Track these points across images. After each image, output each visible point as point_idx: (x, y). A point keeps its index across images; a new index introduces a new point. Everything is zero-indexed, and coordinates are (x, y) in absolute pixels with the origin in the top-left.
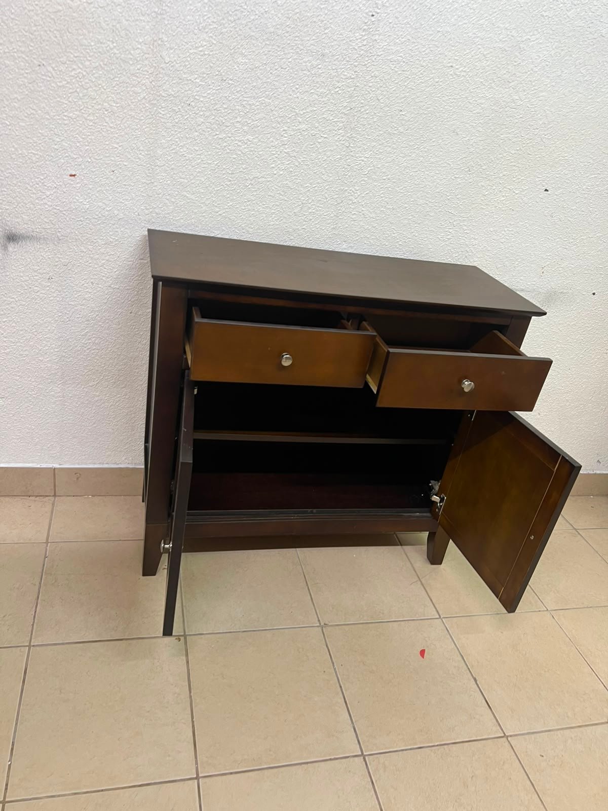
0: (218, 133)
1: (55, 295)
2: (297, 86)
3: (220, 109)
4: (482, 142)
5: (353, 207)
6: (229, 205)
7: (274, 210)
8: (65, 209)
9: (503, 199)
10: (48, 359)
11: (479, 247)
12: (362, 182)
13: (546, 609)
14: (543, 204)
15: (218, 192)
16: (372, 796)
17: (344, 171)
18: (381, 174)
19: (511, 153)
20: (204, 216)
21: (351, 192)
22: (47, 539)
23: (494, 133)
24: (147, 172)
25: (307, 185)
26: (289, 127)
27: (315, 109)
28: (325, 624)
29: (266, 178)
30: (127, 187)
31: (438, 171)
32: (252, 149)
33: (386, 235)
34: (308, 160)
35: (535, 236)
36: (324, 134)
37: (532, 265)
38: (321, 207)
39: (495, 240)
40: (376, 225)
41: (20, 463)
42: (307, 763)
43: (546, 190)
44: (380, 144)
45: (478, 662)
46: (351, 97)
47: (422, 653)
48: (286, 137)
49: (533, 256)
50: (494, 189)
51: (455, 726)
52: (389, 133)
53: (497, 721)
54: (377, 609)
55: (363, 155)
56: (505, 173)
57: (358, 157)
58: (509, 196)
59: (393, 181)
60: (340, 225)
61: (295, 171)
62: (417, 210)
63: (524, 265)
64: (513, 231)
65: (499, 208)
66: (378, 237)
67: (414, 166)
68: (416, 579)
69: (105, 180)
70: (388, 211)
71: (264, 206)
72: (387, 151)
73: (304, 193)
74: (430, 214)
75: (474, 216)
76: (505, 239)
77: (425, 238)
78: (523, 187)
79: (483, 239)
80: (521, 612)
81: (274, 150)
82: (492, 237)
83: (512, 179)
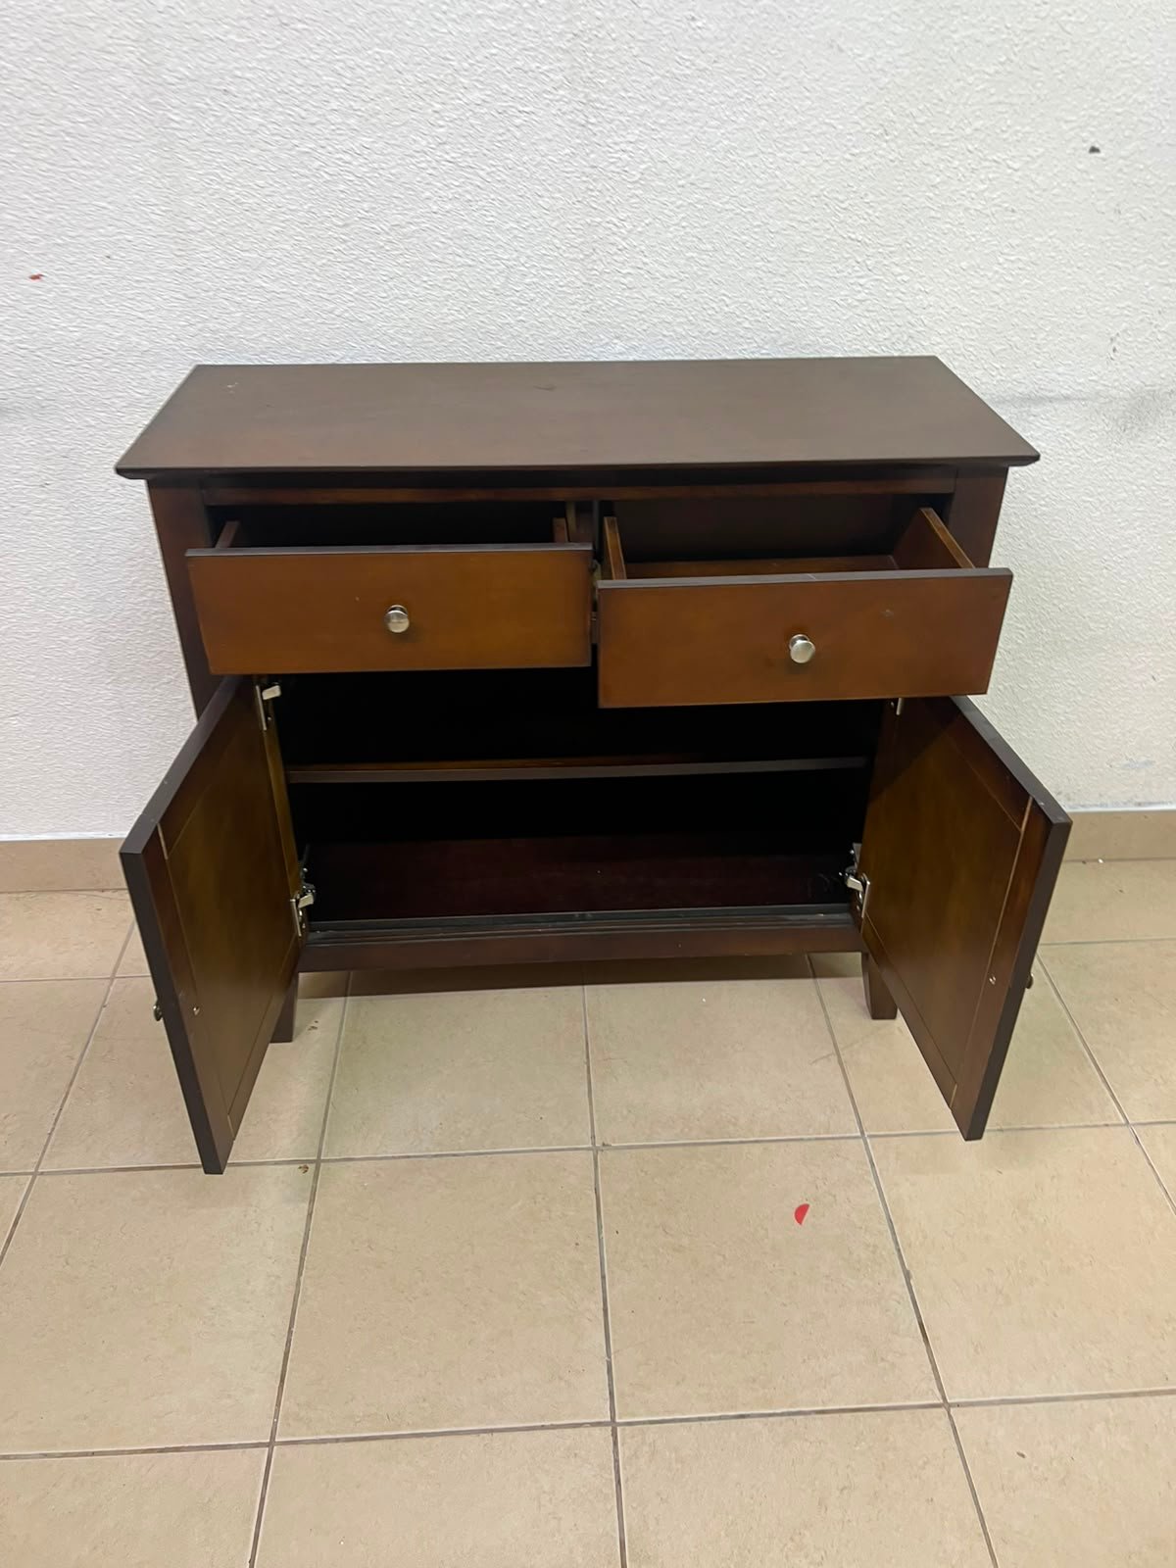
1: (60, 516)
3: (291, 88)
4: (907, 58)
5: (621, 259)
6: (351, 293)
7: (450, 290)
8: (40, 345)
9: (985, 187)
10: (77, 639)
11: (940, 311)
12: (633, 201)
13: (1123, 1121)
14: (1089, 184)
15: (325, 268)
16: (610, 1512)
17: (585, 182)
18: (672, 175)
19: (987, 74)
20: (306, 324)
21: (610, 225)
22: (115, 971)
23: (934, 32)
24: (174, 247)
25: (511, 224)
26: (444, 103)
27: (494, 51)
28: (604, 1145)
29: (417, 224)
30: (144, 284)
31: (808, 145)
32: (376, 165)
33: (710, 313)
34: (501, 169)
35: (1079, 264)
36: (524, 105)
37: (1083, 336)
38: (549, 270)
39: (977, 289)
40: (683, 291)
41: (74, 831)
42: (492, 1431)
43: (1094, 150)
45: (925, 1237)
47: (801, 1213)
48: (441, 127)
49: (1080, 314)
50: (955, 168)
51: (833, 1375)
52: (675, 77)
53: (935, 1368)
54: (724, 1114)
55: (622, 139)
56: (978, 124)
57: (612, 145)
58: (998, 178)
59: (702, 186)
60: (600, 302)
61: (476, 198)
62: (771, 245)
63: (1061, 338)
64: (1021, 261)
65: (976, 210)
66: (691, 318)
67: (746, 145)
68: (829, 1049)
69: (98, 277)
70: (704, 257)
71: (425, 285)
72: (676, 120)
73: (506, 244)
74: (806, 250)
75: (916, 239)
76: (1002, 283)
77: (804, 306)
78: (1030, 151)
79: (947, 290)
80: (1060, 1127)
81: (422, 159)
82: (970, 283)
83: (1001, 136)
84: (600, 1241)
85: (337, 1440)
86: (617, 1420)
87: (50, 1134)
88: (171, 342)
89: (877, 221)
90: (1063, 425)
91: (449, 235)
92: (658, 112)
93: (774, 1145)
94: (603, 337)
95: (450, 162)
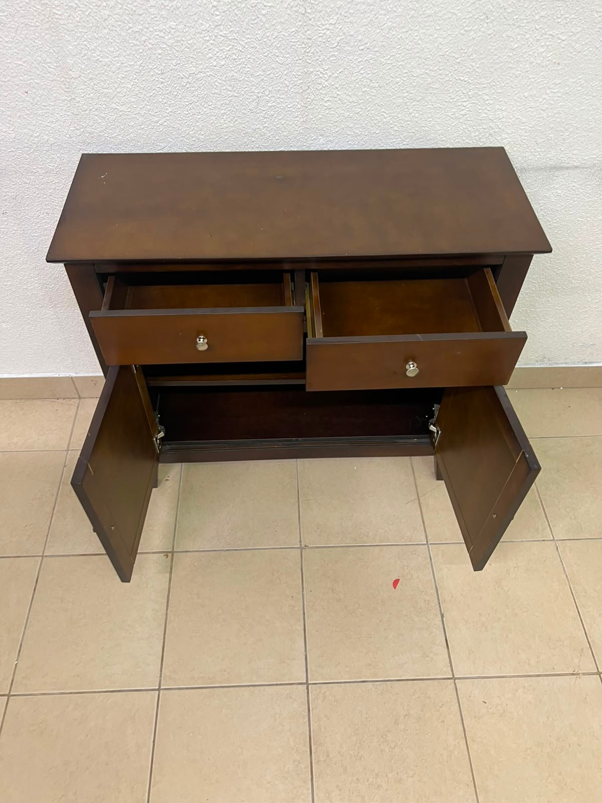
0: (131, 25)
5: (324, 92)
6: (168, 112)
7: (224, 110)
9: (544, 50)
11: (509, 120)
12: (332, 59)
13: (552, 538)
15: (152, 98)
17: (304, 48)
18: (356, 43)
21: (319, 73)
22: (69, 445)
24: (63, 86)
25: (260, 73)
28: (305, 546)
29: (205, 73)
30: (48, 108)
31: (439, 25)
32: (179, 39)
33: (375, 122)
34: (254, 40)
35: (594, 94)
37: (591, 134)
38: (282, 98)
39: (532, 108)
40: (360, 110)
45: (452, 597)
47: (396, 583)
49: (592, 122)
50: (527, 39)
51: (405, 663)
53: (450, 660)
54: (362, 531)
55: (326, 22)
56: (543, 13)
57: (321, 26)
58: (552, 45)
59: (374, 50)
60: (311, 117)
61: (239, 57)
62: (413, 84)
63: (578, 135)
64: (560, 92)
65: (537, 63)
66: (364, 125)
67: (402, 25)
68: (414, 496)
69: (21, 103)
70: (373, 91)
71: (210, 107)
72: (360, 10)
73: (257, 84)
74: (434, 87)
75: (499, 80)
76: (547, 104)
77: (430, 118)
78: (573, 30)
79: (515, 109)
80: (522, 541)
81: (206, 35)
82: (528, 105)
83: (556, 20)
84: (303, 595)
85: (187, 688)
86: (309, 682)
87: (47, 535)
88: (66, 139)
89: (477, 70)
90: (572, 181)
91: (224, 79)
93: (384, 547)
94: (312, 135)
95: (223, 36)
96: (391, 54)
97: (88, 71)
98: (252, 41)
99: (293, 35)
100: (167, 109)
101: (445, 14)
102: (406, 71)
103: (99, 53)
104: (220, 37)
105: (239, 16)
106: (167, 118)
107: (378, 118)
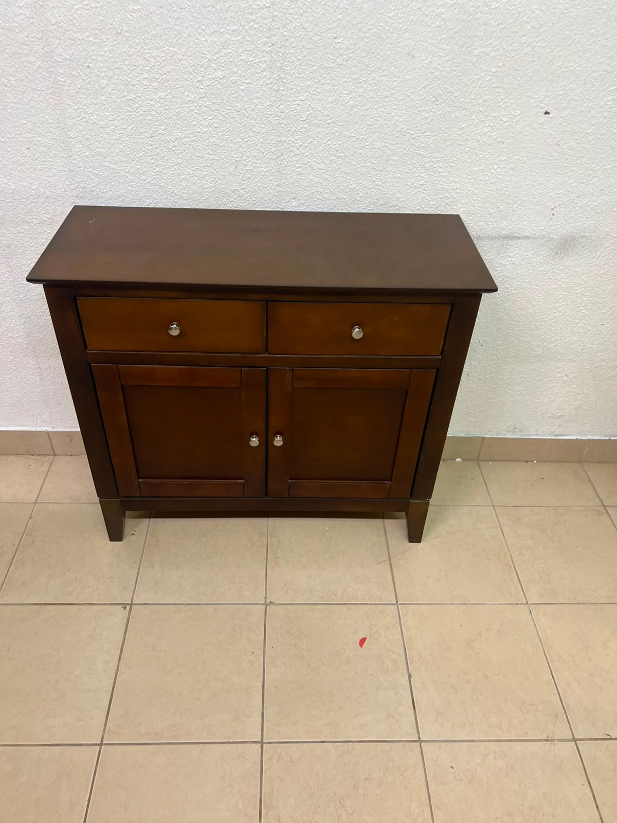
0: (126, 94)
1: (7, 276)
2: (204, 27)
3: (123, 66)
4: (449, 62)
5: (296, 159)
6: (155, 171)
7: (206, 172)
9: (489, 130)
10: (17, 335)
11: (462, 191)
12: (303, 130)
13: (525, 602)
14: (544, 130)
15: (141, 158)
16: (257, 784)
17: (278, 120)
18: (323, 118)
19: (492, 72)
20: (132, 186)
22: (37, 499)
23: (464, 49)
24: (62, 145)
25: (238, 140)
26: (203, 77)
27: (229, 51)
28: (270, 602)
29: (190, 138)
30: (46, 163)
31: (395, 105)
32: (167, 107)
33: (342, 188)
34: (234, 111)
35: (537, 171)
36: (246, 80)
37: (537, 207)
38: (258, 163)
39: (482, 181)
40: (329, 177)
41: (17, 426)
43: (547, 113)
44: (316, 83)
45: (420, 657)
46: (270, 30)
47: (362, 641)
48: (202, 89)
49: (537, 196)
50: (473, 120)
51: (368, 724)
52: (325, 67)
53: (417, 723)
54: (331, 589)
55: (297, 99)
56: (486, 98)
57: (292, 101)
58: (495, 125)
59: (339, 124)
60: (285, 181)
61: (220, 126)
62: (375, 155)
63: (526, 207)
64: (506, 168)
65: (483, 142)
66: (332, 190)
67: (362, 104)
68: (386, 557)
69: (23, 158)
70: (340, 160)
71: (193, 169)
72: (326, 90)
73: (236, 149)
74: (393, 158)
75: (451, 155)
76: (495, 179)
77: (391, 186)
78: (513, 112)
79: (467, 181)
80: (494, 604)
81: (192, 105)
82: (479, 178)
83: (497, 104)
84: (264, 651)
85: (132, 744)
86: (264, 741)
88: (61, 192)
89: (431, 145)
90: (524, 250)
91: (206, 144)
92: (316, 85)
93: (352, 606)
94: (286, 198)
95: (207, 107)
96: (355, 129)
97: (86, 132)
98: (232, 112)
99: (268, 109)
100: (154, 169)
101: (400, 96)
102: (368, 144)
103: (95, 117)
104: (204, 107)
105: (221, 90)
106: (154, 177)
107: (345, 184)
